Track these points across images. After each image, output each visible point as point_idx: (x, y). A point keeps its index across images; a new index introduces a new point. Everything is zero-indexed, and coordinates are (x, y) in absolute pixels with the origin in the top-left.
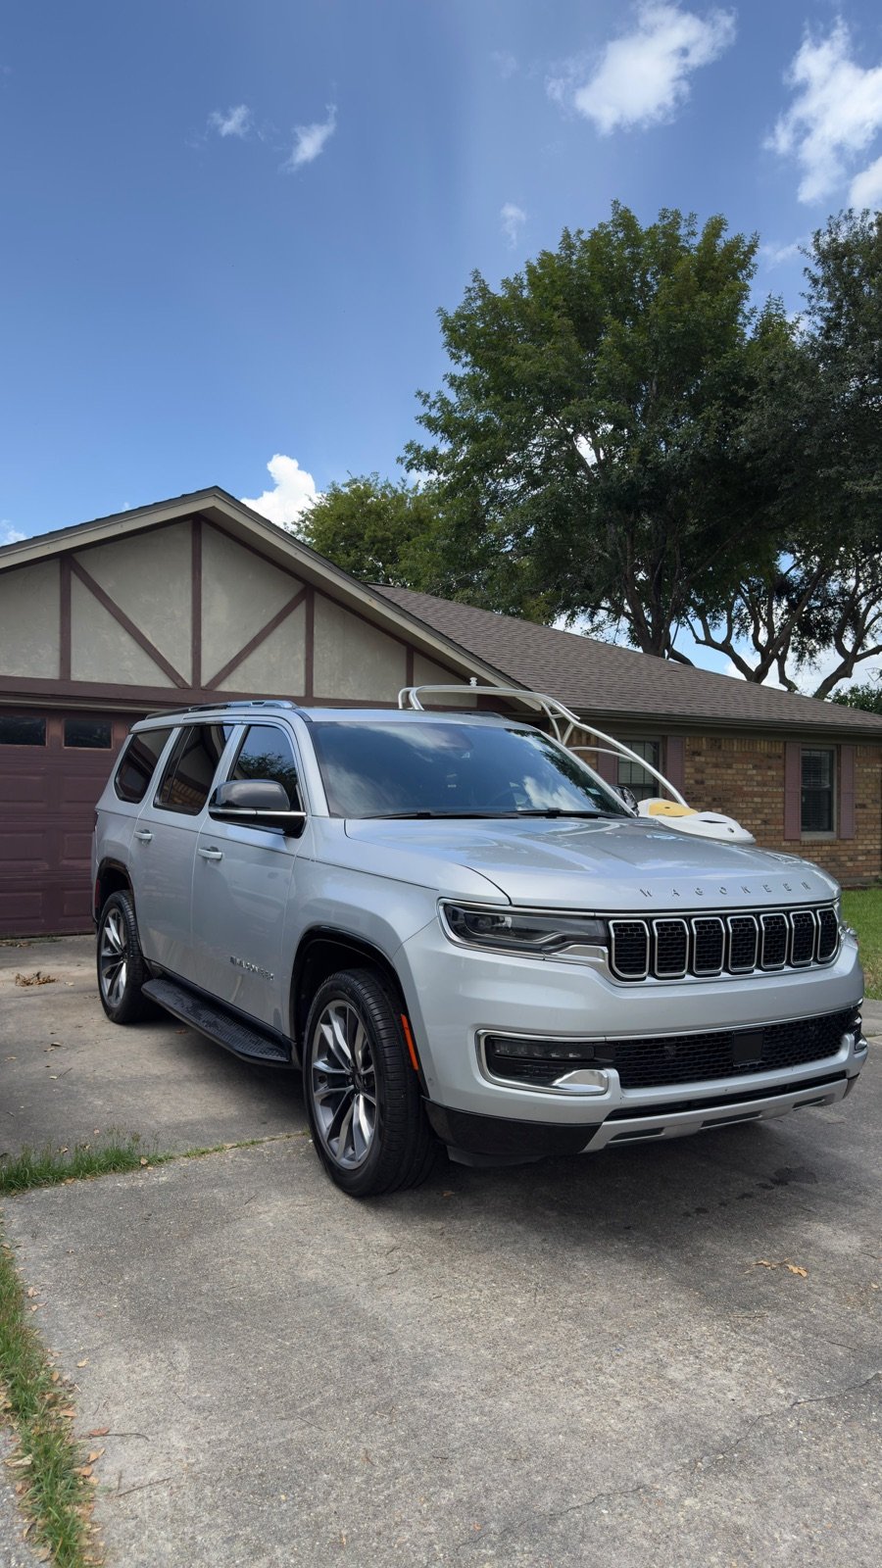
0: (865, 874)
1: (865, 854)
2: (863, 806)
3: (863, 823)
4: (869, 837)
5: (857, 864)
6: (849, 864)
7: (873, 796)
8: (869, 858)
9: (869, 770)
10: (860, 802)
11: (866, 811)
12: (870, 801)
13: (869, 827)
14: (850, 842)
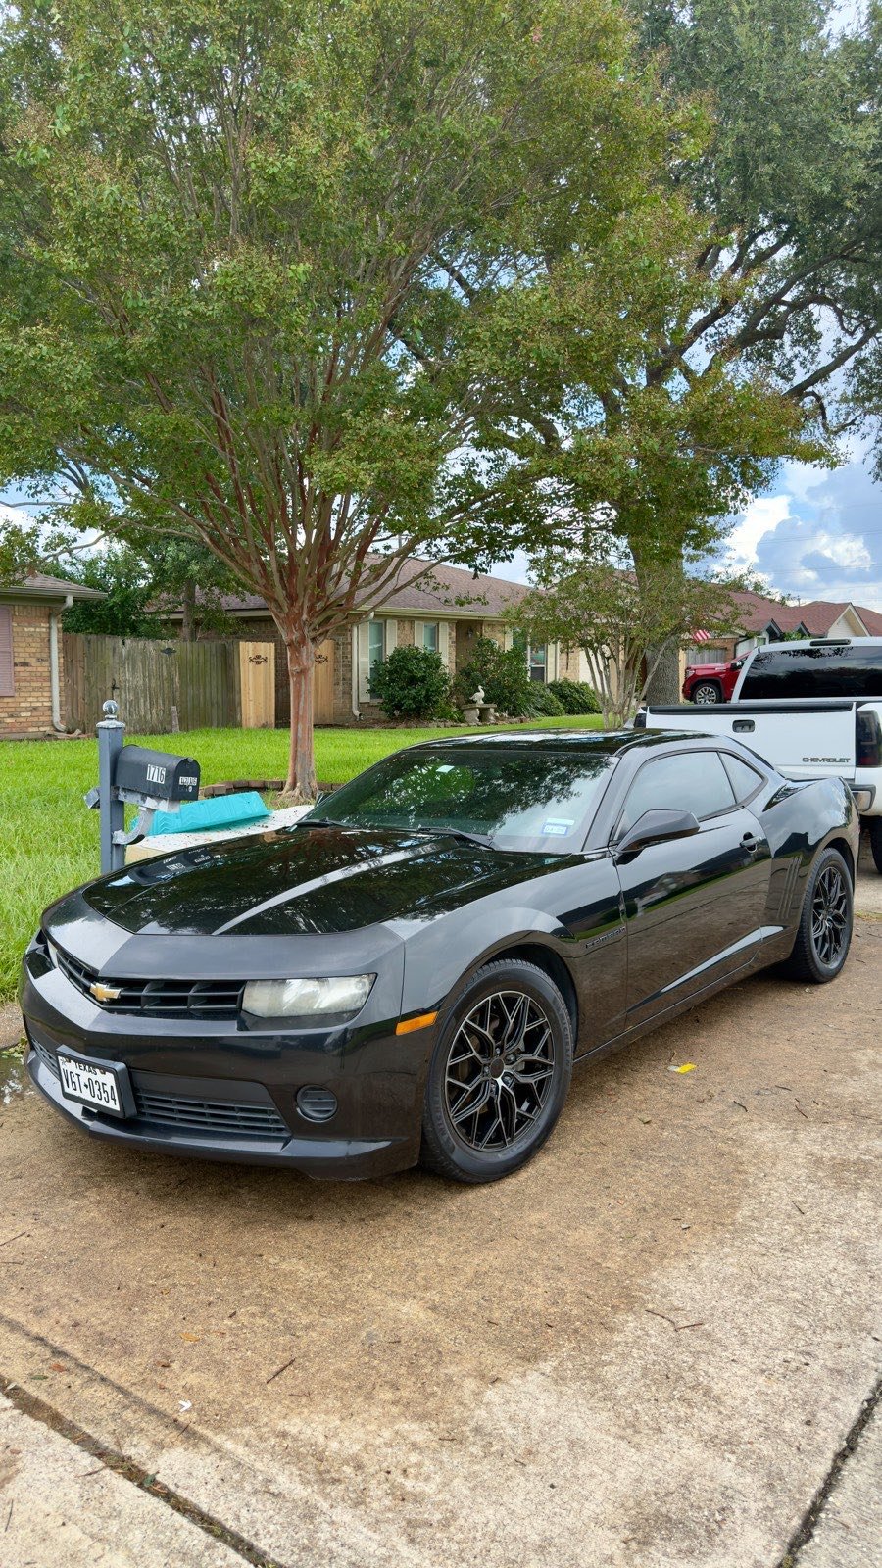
0: (31, 730)
1: (31, 711)
2: (26, 664)
3: (26, 681)
4: (36, 694)
5: (21, 720)
6: (9, 721)
7: (38, 655)
8: (35, 714)
9: (33, 630)
10: (22, 660)
11: (29, 669)
12: (34, 660)
13: (34, 684)
14: (9, 700)
